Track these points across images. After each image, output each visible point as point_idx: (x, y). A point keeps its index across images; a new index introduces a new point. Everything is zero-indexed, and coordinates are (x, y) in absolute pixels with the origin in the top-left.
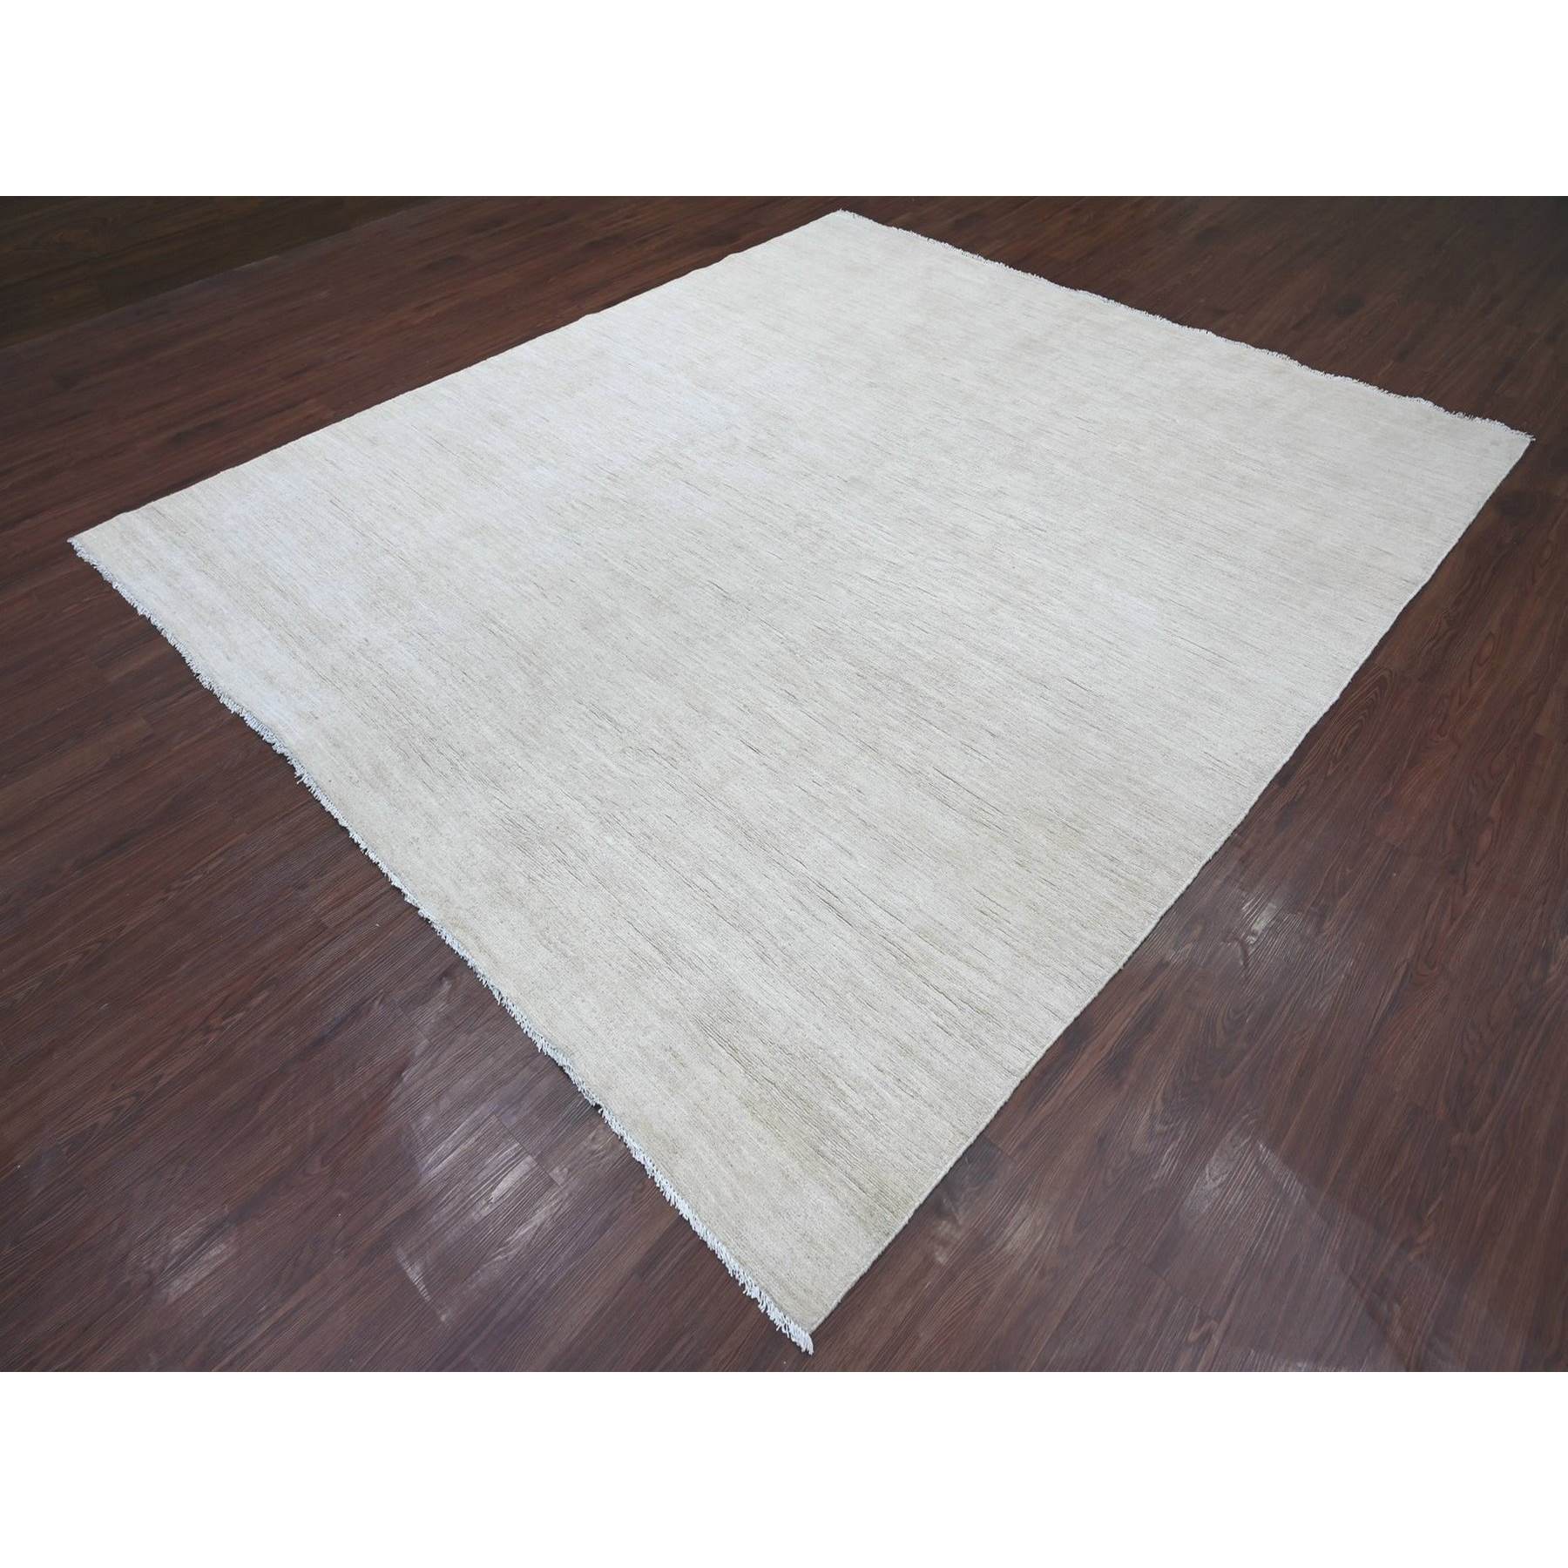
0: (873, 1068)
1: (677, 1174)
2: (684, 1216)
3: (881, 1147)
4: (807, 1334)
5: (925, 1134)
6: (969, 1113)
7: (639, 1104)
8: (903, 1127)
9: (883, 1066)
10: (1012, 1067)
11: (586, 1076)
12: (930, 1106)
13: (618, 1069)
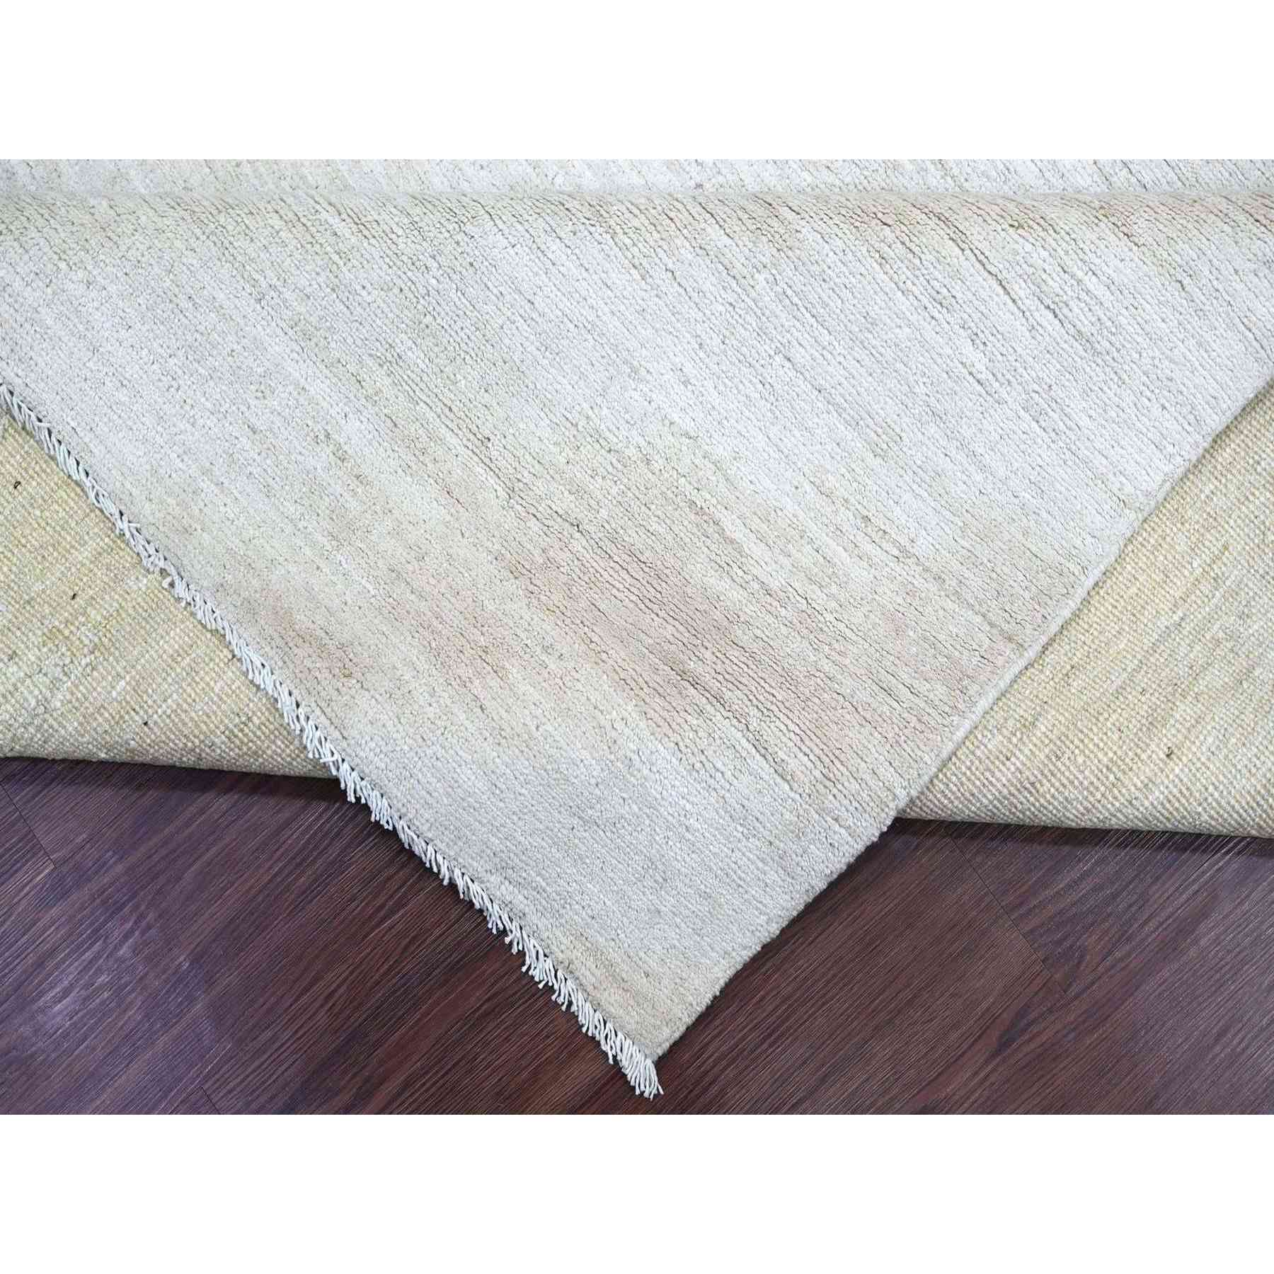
0: (808, 487)
1: (354, 733)
2: (383, 822)
3: (827, 667)
4: (649, 1063)
5: (925, 639)
6: (1027, 595)
7: (260, 565)
8: (875, 625)
9: (831, 481)
10: (1129, 489)
11: (126, 498)
12: (938, 578)
13: (205, 484)
